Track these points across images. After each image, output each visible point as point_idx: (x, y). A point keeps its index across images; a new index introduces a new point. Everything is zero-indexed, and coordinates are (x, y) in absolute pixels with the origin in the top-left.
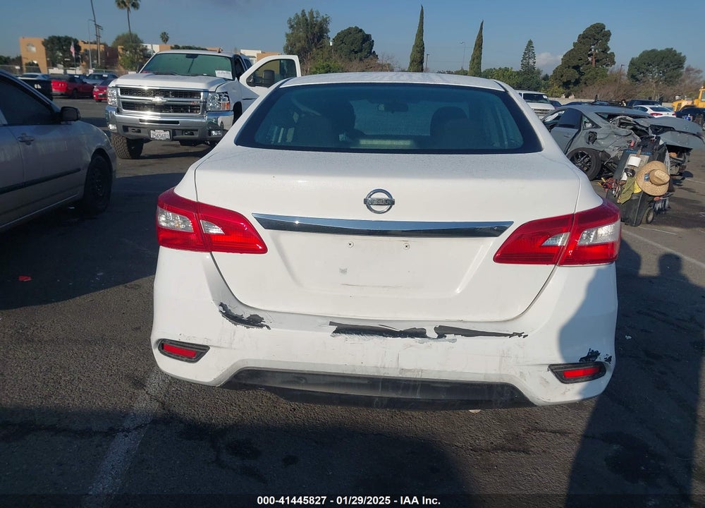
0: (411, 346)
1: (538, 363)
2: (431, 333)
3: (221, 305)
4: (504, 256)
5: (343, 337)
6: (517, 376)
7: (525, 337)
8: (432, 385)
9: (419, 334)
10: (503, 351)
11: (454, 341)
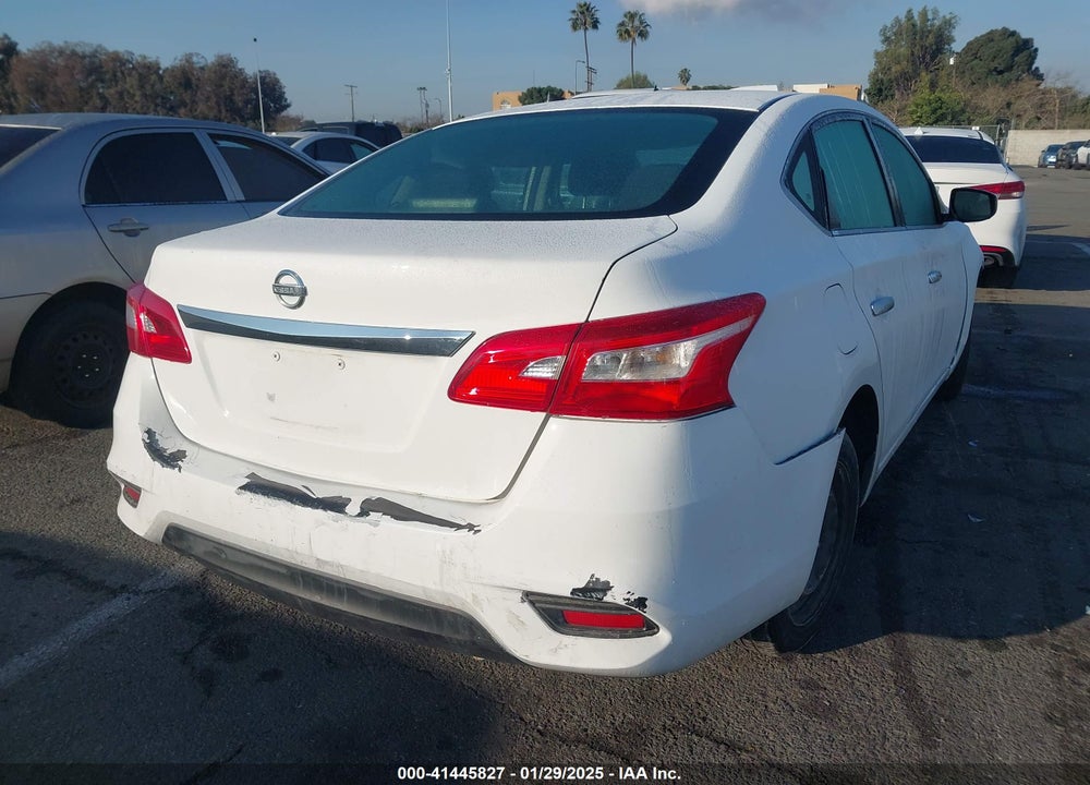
0: (323, 524)
1: (498, 584)
3: (149, 432)
6: (468, 600)
7: (476, 532)
8: (362, 593)
9: (336, 505)
10: (444, 552)
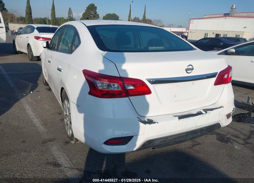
0: (200, 118)
1: (225, 115)
2: (203, 112)
4: (217, 83)
5: (182, 120)
7: (223, 107)
9: (199, 113)
10: (219, 113)
11: (210, 113)
